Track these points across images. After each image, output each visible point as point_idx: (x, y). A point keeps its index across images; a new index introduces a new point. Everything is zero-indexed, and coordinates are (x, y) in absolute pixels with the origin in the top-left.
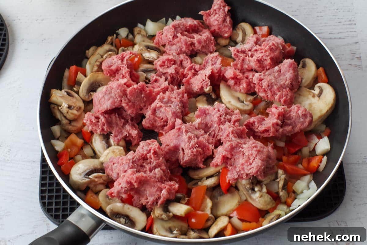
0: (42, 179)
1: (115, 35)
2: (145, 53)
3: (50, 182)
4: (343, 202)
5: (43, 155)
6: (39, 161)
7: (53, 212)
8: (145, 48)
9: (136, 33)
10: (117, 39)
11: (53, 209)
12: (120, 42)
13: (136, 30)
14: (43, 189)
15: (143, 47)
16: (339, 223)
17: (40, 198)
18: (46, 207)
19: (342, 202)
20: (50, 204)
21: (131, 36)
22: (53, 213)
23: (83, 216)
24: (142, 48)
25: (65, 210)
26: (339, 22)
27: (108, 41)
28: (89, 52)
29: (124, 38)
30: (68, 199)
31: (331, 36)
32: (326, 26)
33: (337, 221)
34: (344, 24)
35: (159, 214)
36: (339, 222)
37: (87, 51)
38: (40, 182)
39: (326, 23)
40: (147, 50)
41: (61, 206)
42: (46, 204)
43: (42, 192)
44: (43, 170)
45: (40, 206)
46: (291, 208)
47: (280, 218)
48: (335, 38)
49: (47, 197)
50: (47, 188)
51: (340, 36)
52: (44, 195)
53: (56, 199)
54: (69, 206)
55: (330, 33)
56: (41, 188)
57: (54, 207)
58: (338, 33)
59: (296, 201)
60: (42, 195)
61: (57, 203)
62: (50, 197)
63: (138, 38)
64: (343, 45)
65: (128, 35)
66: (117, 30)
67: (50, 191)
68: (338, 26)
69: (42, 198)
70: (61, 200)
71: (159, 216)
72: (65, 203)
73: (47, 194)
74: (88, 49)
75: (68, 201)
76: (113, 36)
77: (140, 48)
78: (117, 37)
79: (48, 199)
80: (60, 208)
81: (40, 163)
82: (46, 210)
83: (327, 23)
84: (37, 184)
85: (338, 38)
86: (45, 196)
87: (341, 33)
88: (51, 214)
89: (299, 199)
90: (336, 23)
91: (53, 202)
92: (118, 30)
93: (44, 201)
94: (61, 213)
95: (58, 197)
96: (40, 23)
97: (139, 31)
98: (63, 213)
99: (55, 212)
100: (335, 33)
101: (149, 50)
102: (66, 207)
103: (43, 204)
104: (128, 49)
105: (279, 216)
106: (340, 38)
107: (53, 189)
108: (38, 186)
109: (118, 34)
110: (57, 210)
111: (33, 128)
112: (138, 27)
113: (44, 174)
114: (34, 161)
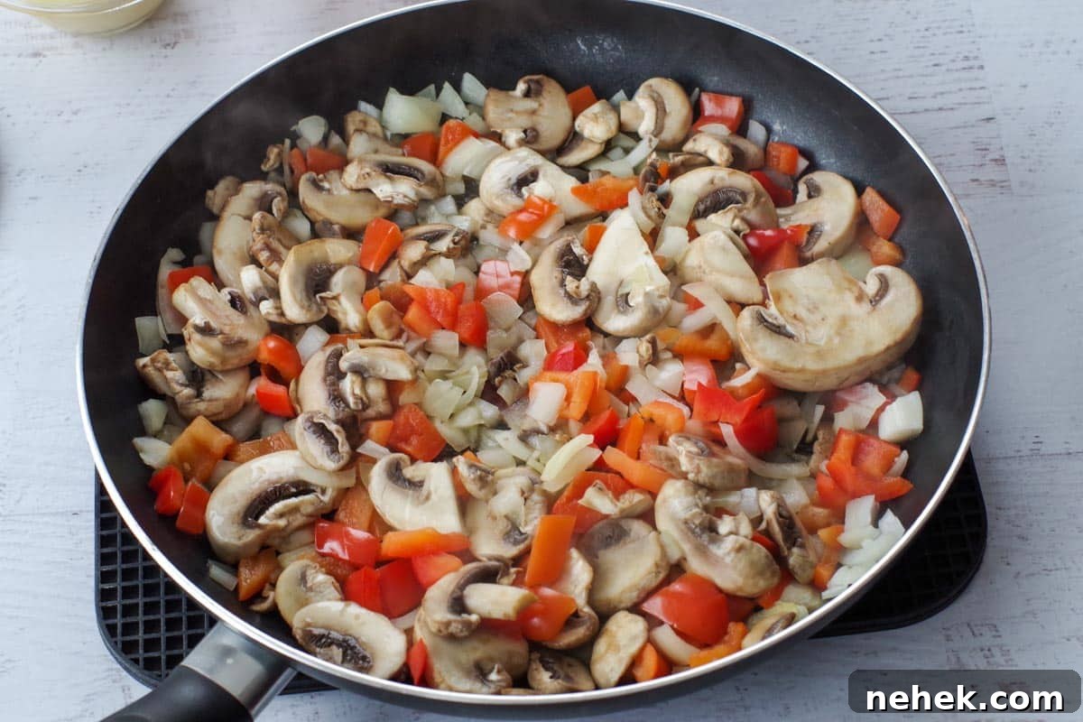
0: (103, 559)
1: (288, 142)
2: (378, 185)
3: (124, 566)
4: (983, 568)
5: (101, 490)
6: (88, 511)
7: (141, 651)
8: (377, 169)
9: (351, 128)
10: (295, 151)
11: (138, 641)
12: (305, 160)
13: (353, 121)
14: (106, 587)
15: (371, 168)
16: (975, 629)
17: (98, 615)
18: (119, 638)
19: (978, 569)
20: (129, 628)
21: (336, 140)
22: (141, 654)
23: (227, 652)
24: (368, 170)
25: (173, 642)
26: (936, 65)
27: (269, 159)
28: (215, 193)
29: (314, 146)
30: (181, 611)
31: (916, 105)
32: (898, 77)
33: (969, 625)
34: (948, 70)
35: (442, 623)
36: (976, 625)
37: (210, 193)
38: (96, 569)
39: (896, 70)
40: (383, 177)
41: (163, 634)
42: (119, 630)
43: (103, 595)
44: (105, 533)
45: (100, 638)
46: (825, 595)
47: (795, 622)
48: (927, 110)
49: (119, 609)
50: (118, 584)
51: (939, 102)
52: (110, 604)
53: (145, 613)
54: (184, 632)
55: (910, 98)
56: (101, 586)
57: (140, 636)
58: (935, 97)
59: (841, 571)
60: (104, 604)
61: (151, 626)
62: (129, 610)
63: (358, 145)
64: (952, 128)
65: (326, 139)
66: (293, 125)
67: (128, 592)
68: (931, 75)
69: (105, 613)
70: (162, 616)
71: (442, 629)
72: (172, 624)
73: (118, 603)
74: (212, 187)
75: (181, 618)
76: (283, 143)
77: (363, 172)
78: (293, 146)
79: (124, 616)
80: (160, 639)
81: (92, 516)
82: (120, 646)
83: (900, 70)
84: (88, 576)
85: (933, 110)
86: (114, 608)
87: (942, 93)
88: (133, 656)
89: (850, 567)
90: (927, 67)
91: (137, 623)
92: (297, 123)
93: (110, 622)
94: (162, 654)
95: (150, 608)
96: (69, 121)
97: (361, 121)
98: (169, 653)
99: (146, 651)
100: (924, 98)
101: (388, 174)
102: (176, 633)
103: (109, 631)
104: (325, 177)
105: (792, 619)
106: (940, 109)
107: (137, 587)
108: (92, 582)
109: (295, 137)
110: (151, 645)
111: (67, 419)
112: (360, 111)
113: (106, 546)
114: (76, 509)
